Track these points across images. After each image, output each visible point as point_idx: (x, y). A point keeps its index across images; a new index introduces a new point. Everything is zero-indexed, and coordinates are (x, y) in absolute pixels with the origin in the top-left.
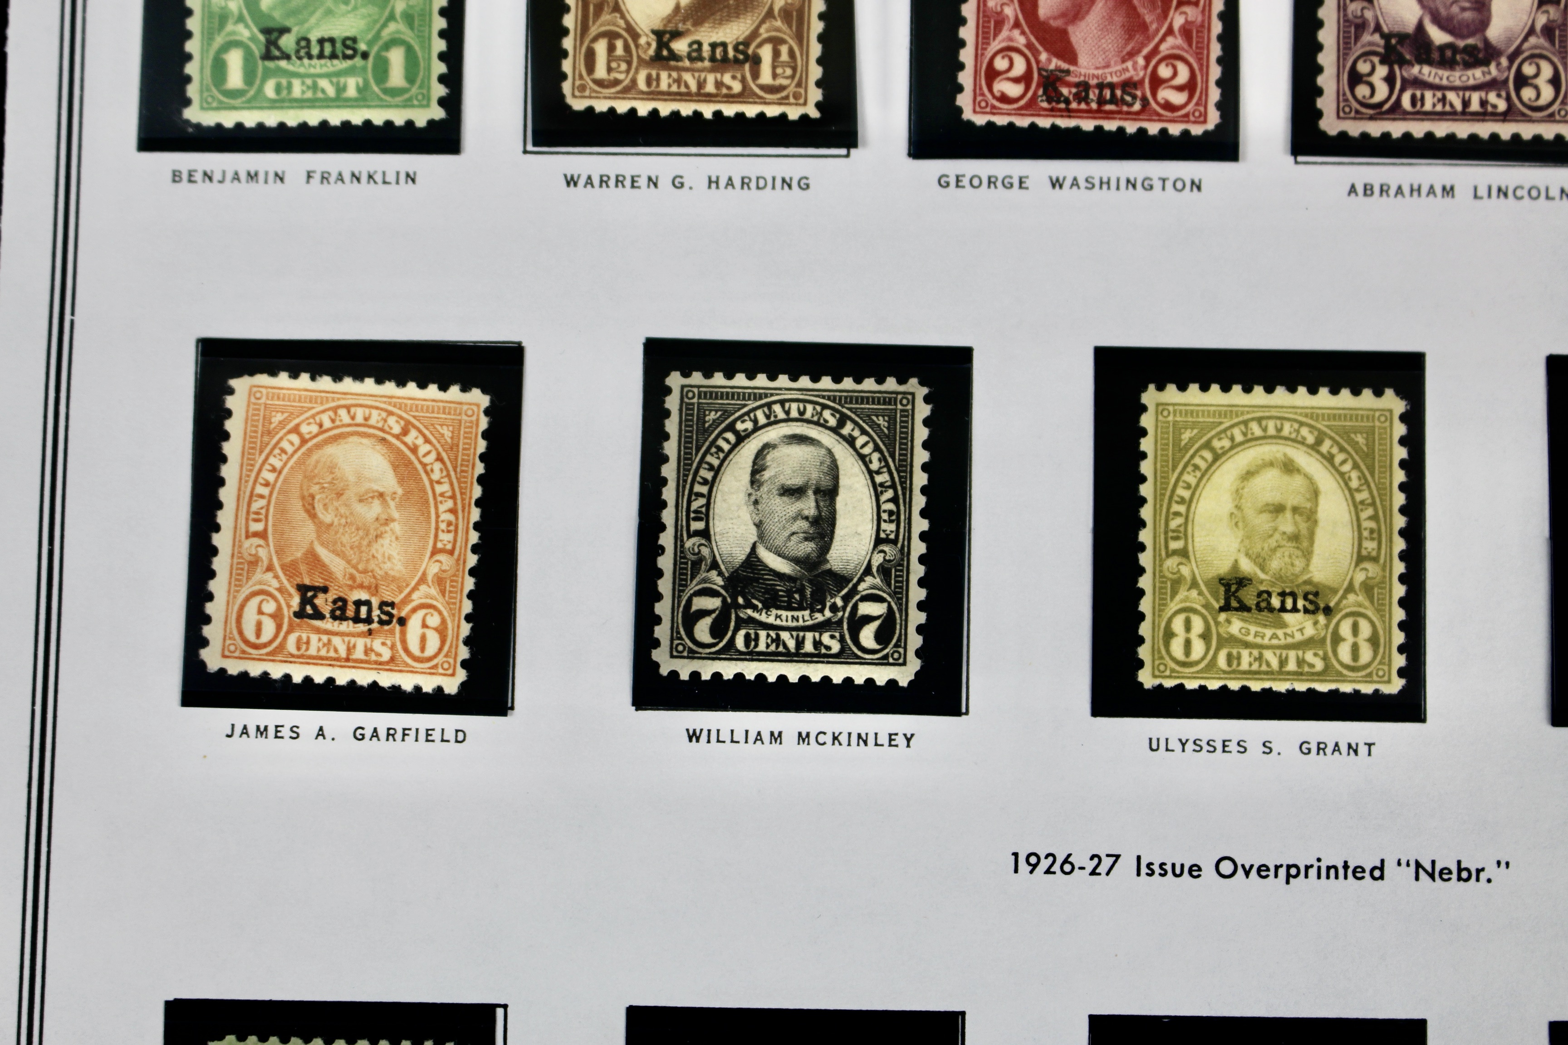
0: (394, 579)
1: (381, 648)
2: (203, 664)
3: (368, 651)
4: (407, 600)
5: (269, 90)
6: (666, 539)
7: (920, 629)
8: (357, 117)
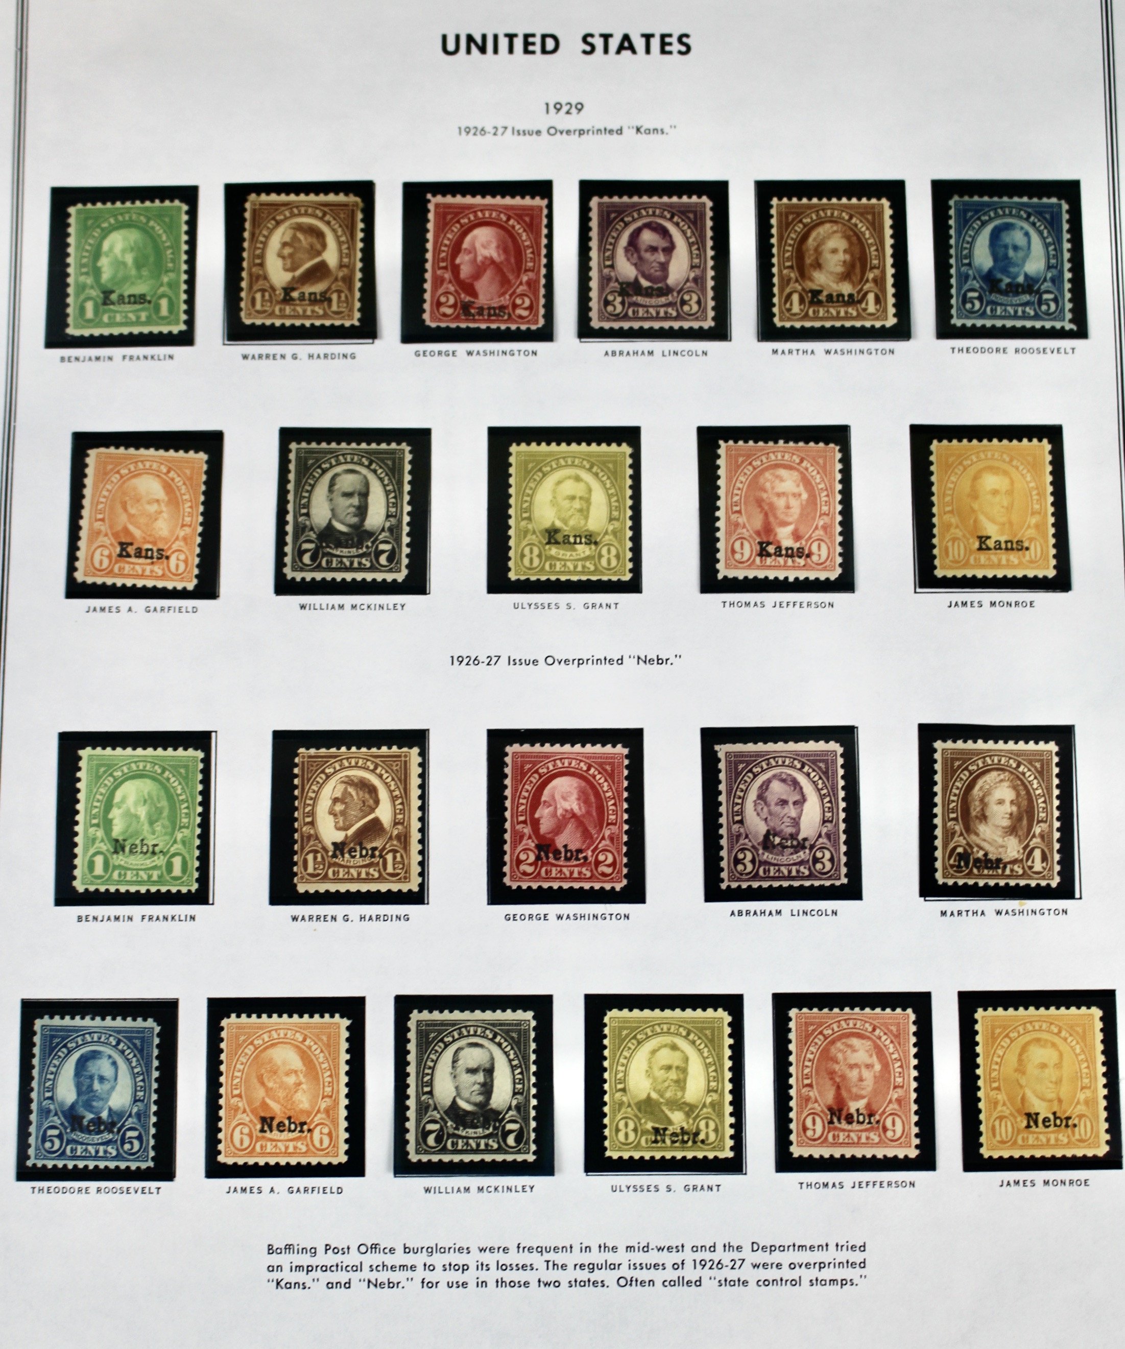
0: (164, 539)
1: (158, 569)
2: (75, 579)
3: (152, 571)
4: (170, 548)
5: (105, 319)
6: (290, 518)
7: (408, 556)
8: (146, 330)
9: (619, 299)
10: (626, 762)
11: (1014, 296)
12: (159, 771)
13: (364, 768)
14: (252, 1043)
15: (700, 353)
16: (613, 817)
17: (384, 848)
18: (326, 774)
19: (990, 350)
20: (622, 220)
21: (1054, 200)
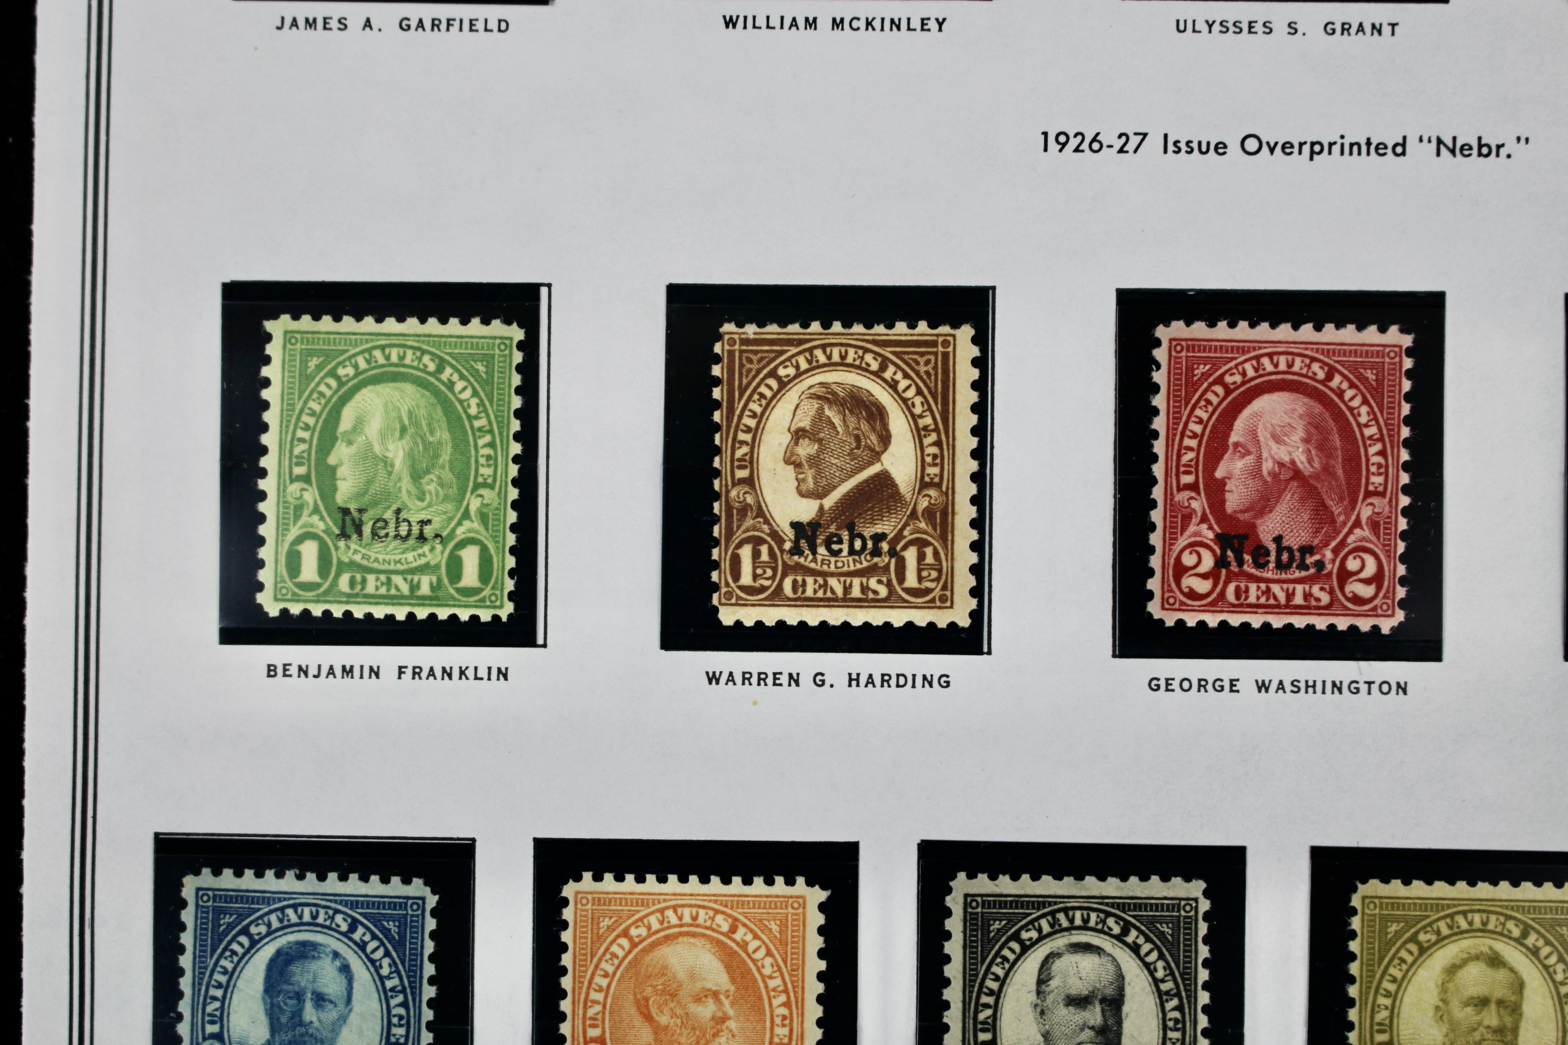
10: (1408, 363)
12: (432, 367)
13: (859, 367)
14: (625, 934)
16: (1378, 480)
17: (899, 536)
18: (779, 379)
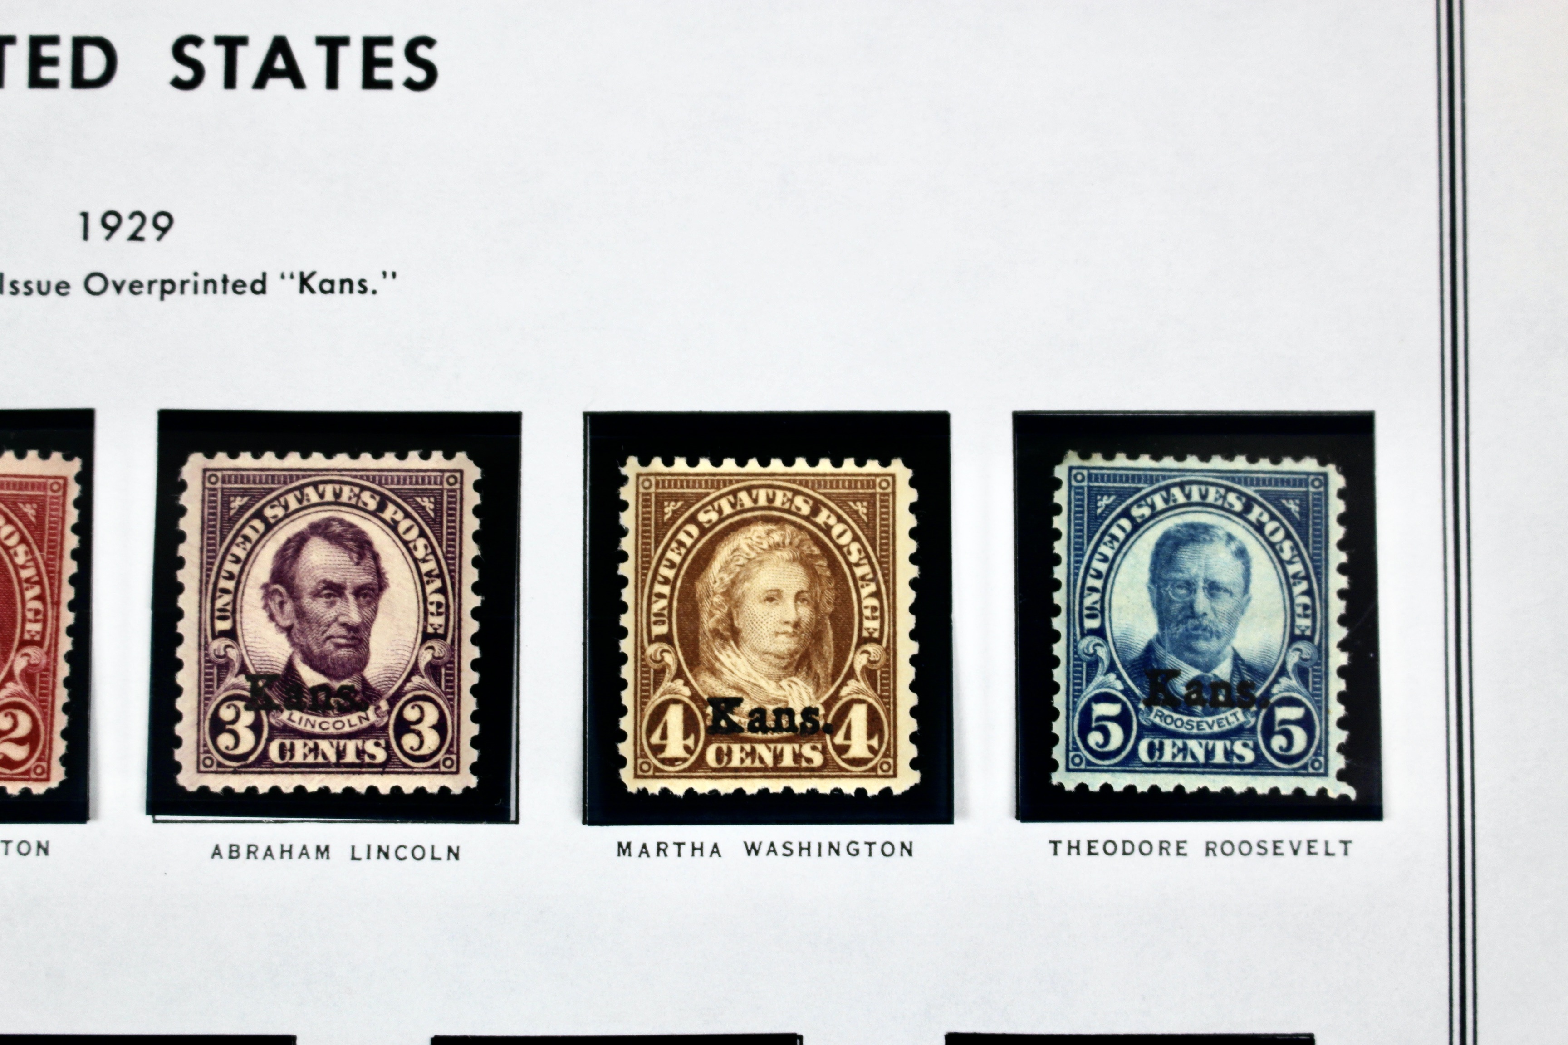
9: (248, 717)
11: (1207, 714)
15: (441, 852)
19: (1144, 848)
20: (259, 515)
21: (1310, 465)
